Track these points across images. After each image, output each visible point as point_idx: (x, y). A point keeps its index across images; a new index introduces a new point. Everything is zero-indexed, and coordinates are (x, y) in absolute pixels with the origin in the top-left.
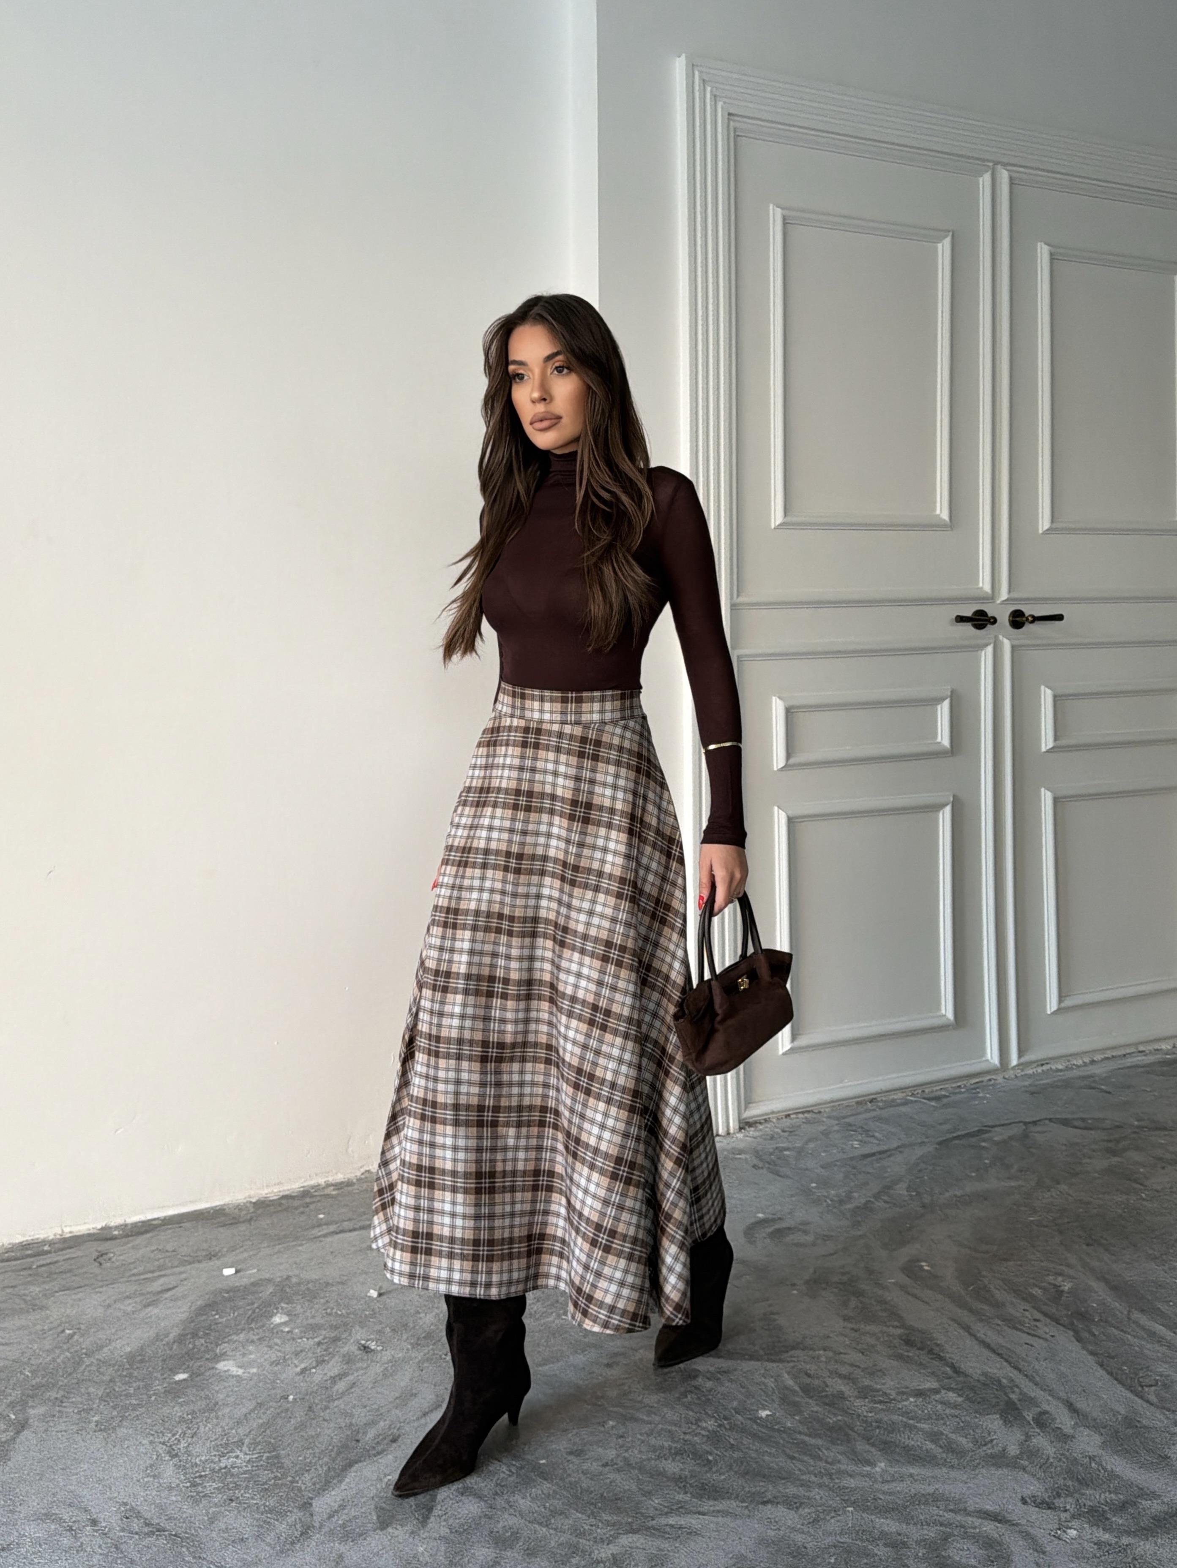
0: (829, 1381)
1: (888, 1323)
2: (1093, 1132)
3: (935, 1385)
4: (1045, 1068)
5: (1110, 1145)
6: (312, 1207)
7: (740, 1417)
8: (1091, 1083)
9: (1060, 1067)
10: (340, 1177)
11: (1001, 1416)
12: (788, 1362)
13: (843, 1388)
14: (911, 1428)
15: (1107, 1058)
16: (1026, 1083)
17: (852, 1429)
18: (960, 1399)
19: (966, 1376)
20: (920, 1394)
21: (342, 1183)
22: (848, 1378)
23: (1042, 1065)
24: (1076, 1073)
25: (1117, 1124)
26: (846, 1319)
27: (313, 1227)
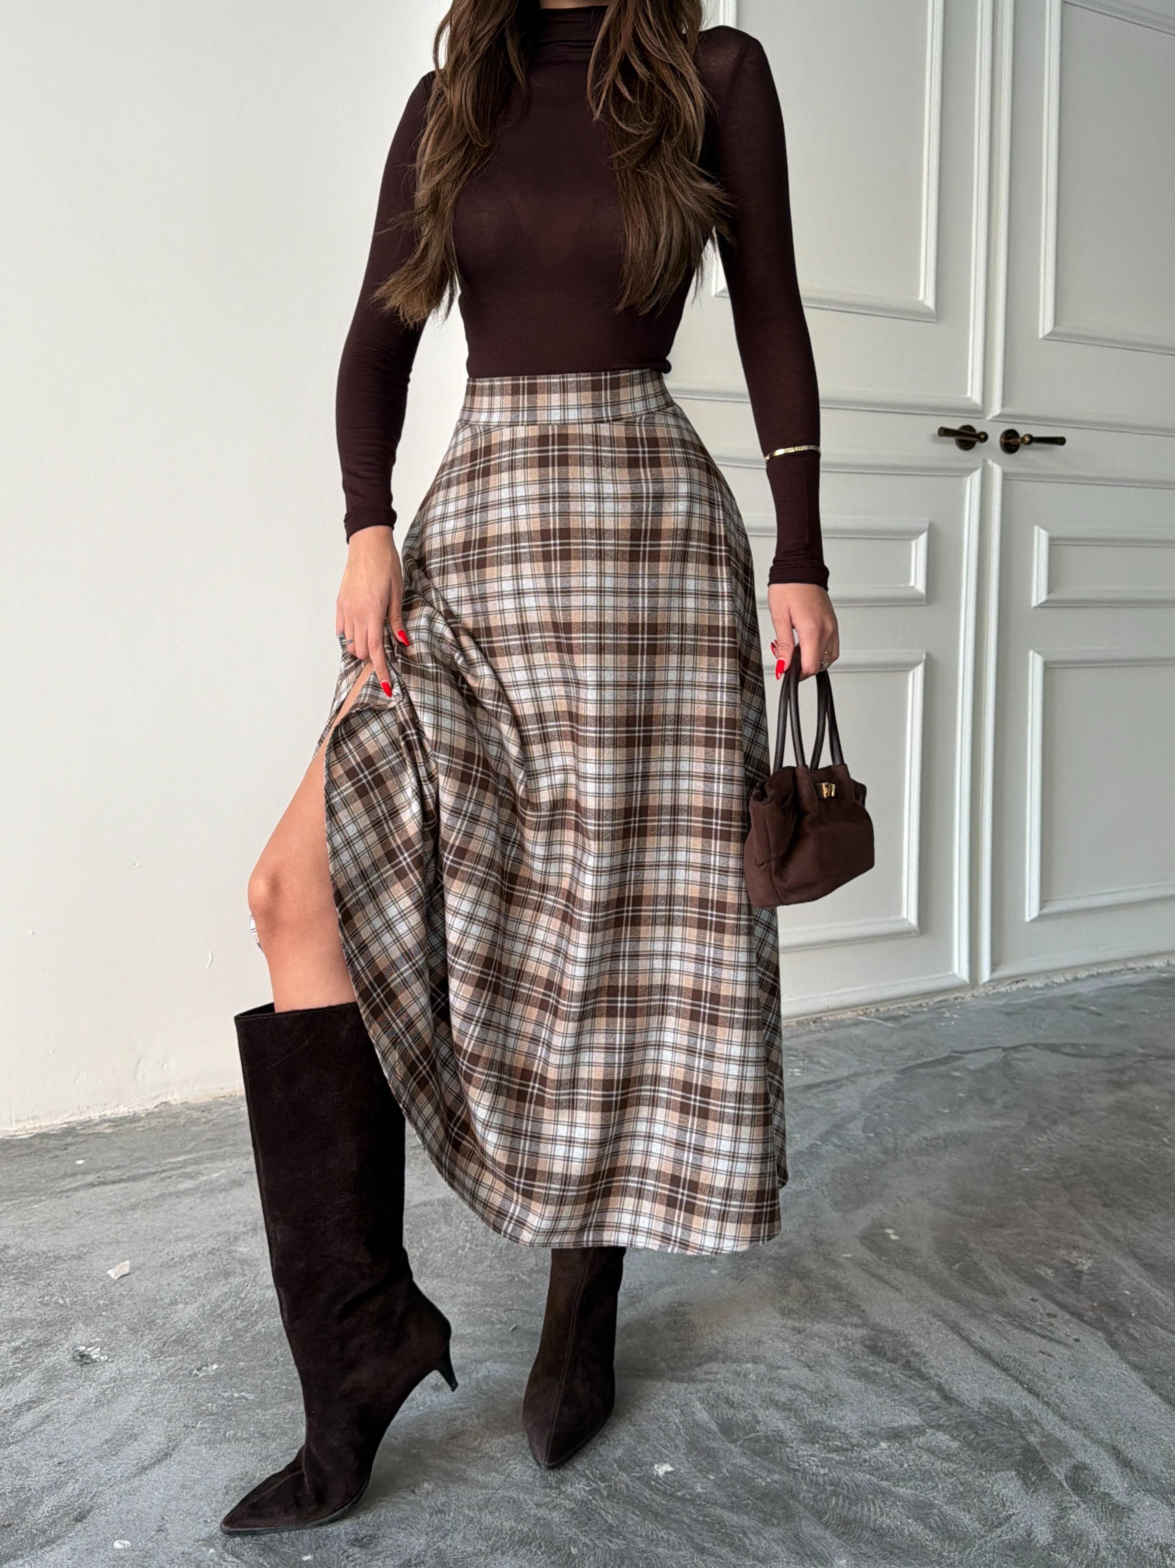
0: (761, 1414)
1: (845, 1320)
2: (1089, 1060)
3: (917, 1420)
4: (1021, 985)
5: (1115, 1077)
6: (71, 1149)
7: (624, 1476)
8: (1076, 1004)
9: (1038, 985)
10: (123, 1111)
11: (1019, 1473)
12: (701, 1381)
13: (781, 1425)
14: (885, 1493)
15: (1093, 976)
16: (1002, 1002)
17: (794, 1497)
18: (955, 1445)
19: (962, 1405)
20: (895, 1435)
21: (121, 1118)
22: (787, 1408)
23: (1017, 982)
24: (1056, 992)
25: (1117, 1051)
26: (786, 1313)
27: (64, 1177)
